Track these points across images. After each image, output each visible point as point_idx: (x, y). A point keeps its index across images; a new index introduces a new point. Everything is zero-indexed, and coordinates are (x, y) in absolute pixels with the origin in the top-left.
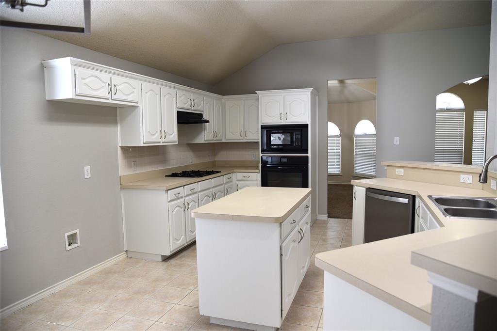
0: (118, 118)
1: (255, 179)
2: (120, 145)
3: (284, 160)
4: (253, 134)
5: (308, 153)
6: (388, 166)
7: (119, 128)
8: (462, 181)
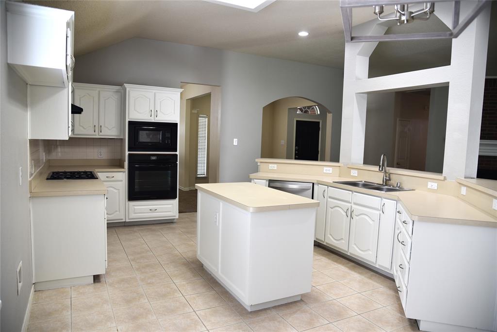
0: (29, 99)
1: (120, 179)
2: (29, 138)
3: (154, 158)
4: (109, 130)
5: (176, 151)
6: (261, 162)
7: (29, 113)
8: (325, 171)
